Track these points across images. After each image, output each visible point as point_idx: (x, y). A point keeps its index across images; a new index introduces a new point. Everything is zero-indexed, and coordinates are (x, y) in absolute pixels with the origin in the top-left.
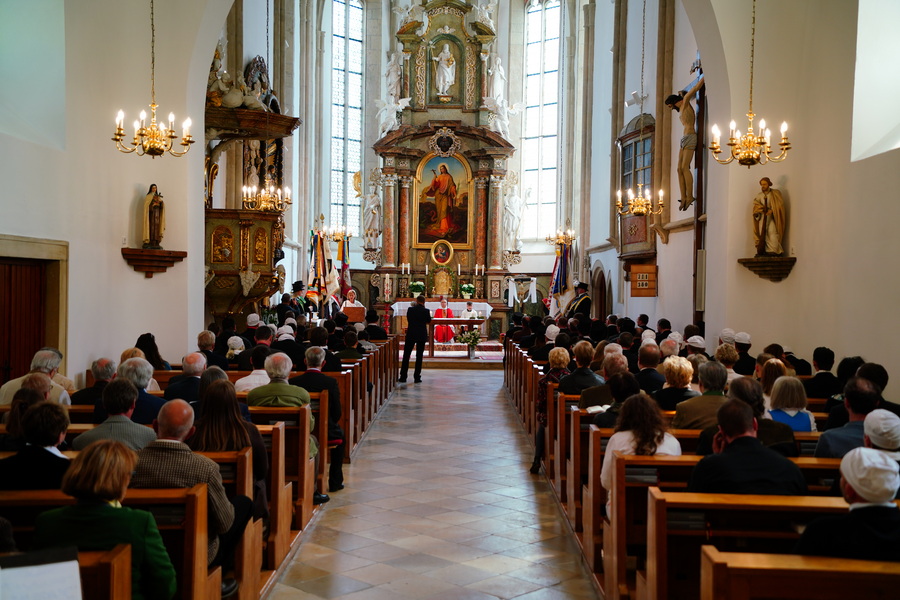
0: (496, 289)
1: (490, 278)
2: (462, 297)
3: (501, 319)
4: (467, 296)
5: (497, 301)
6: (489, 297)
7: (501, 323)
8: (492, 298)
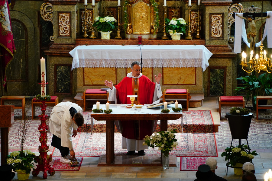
0: (217, 26)
1: (208, 10)
2: (169, 37)
3: (224, 68)
4: (176, 36)
5: (218, 43)
6: (207, 37)
7: (224, 74)
8: (212, 38)
